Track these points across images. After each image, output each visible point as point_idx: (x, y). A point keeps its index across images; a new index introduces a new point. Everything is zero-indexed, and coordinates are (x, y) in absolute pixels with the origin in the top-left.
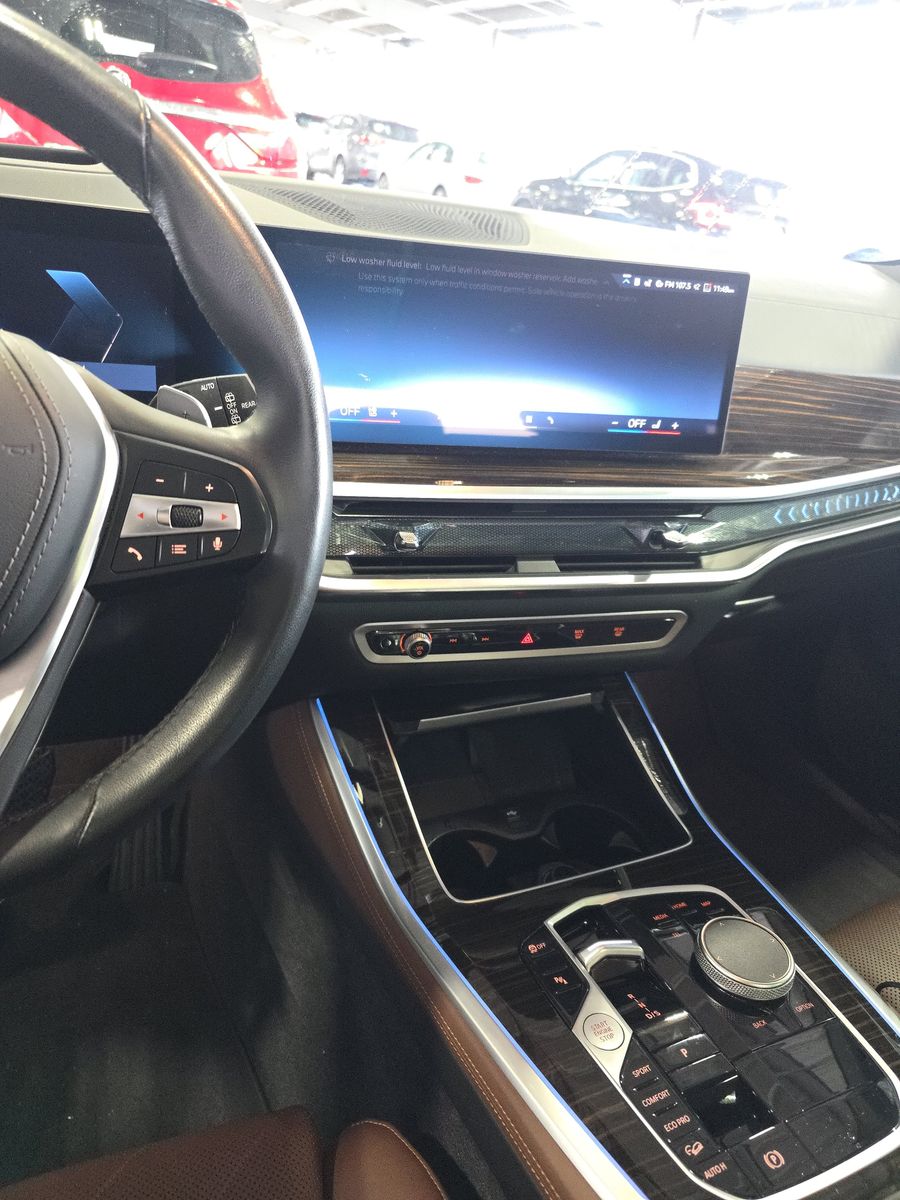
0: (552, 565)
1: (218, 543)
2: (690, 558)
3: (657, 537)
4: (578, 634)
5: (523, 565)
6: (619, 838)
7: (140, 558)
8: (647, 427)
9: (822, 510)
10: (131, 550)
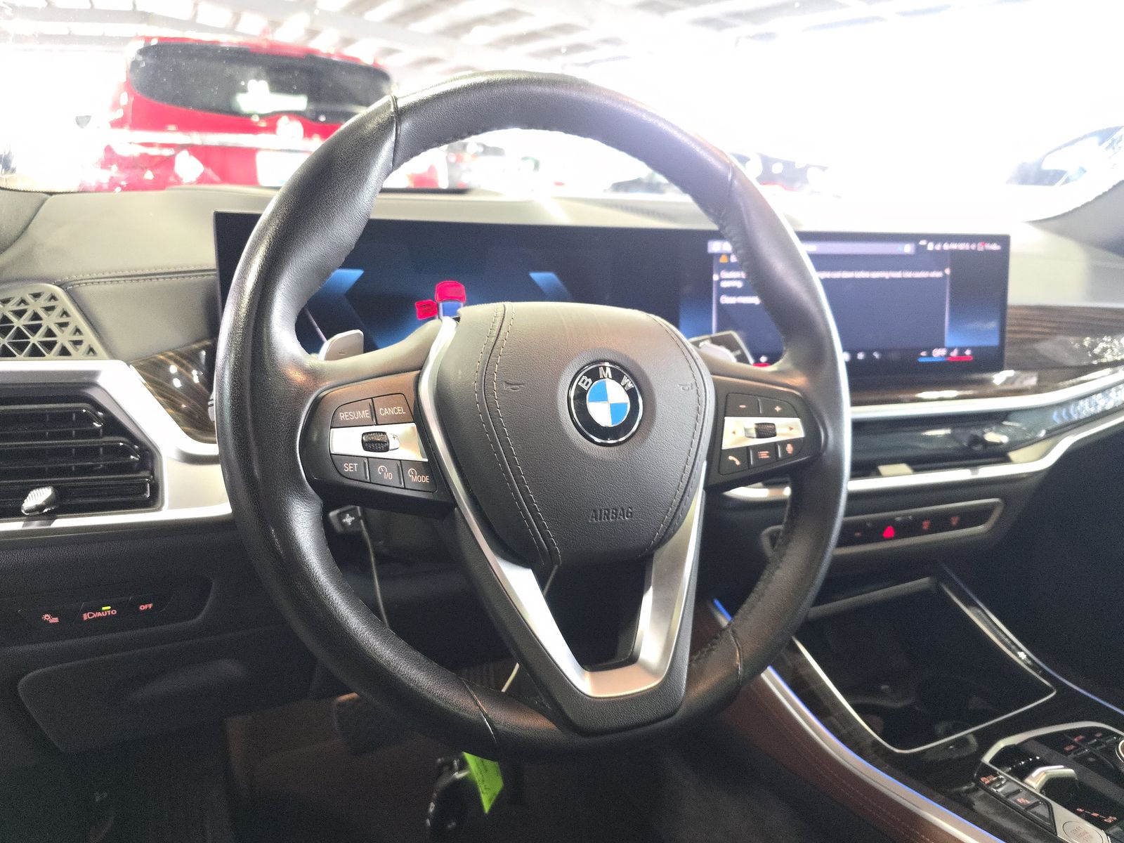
0: (904, 468)
1: (789, 448)
2: (1000, 455)
3: (980, 441)
4: (926, 525)
5: (883, 469)
6: (975, 702)
7: (738, 463)
8: (948, 355)
9: (1069, 415)
10: (731, 458)
